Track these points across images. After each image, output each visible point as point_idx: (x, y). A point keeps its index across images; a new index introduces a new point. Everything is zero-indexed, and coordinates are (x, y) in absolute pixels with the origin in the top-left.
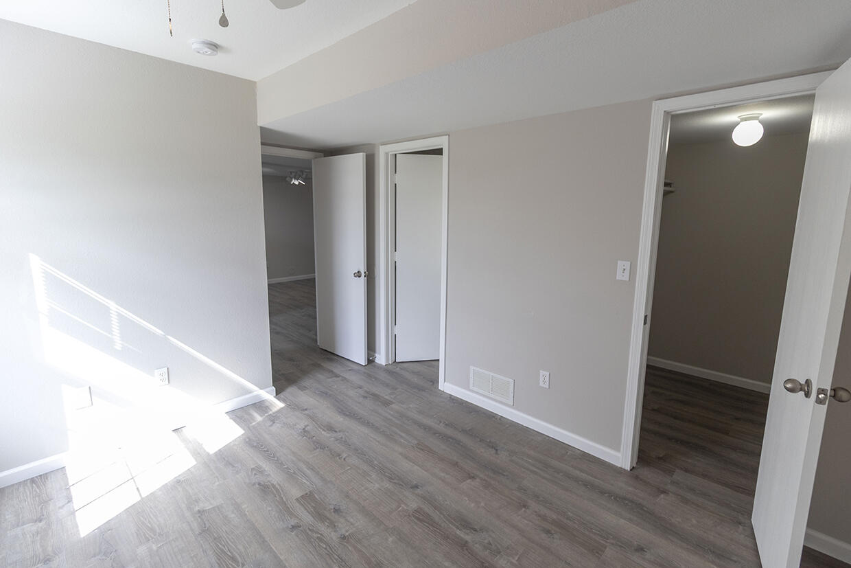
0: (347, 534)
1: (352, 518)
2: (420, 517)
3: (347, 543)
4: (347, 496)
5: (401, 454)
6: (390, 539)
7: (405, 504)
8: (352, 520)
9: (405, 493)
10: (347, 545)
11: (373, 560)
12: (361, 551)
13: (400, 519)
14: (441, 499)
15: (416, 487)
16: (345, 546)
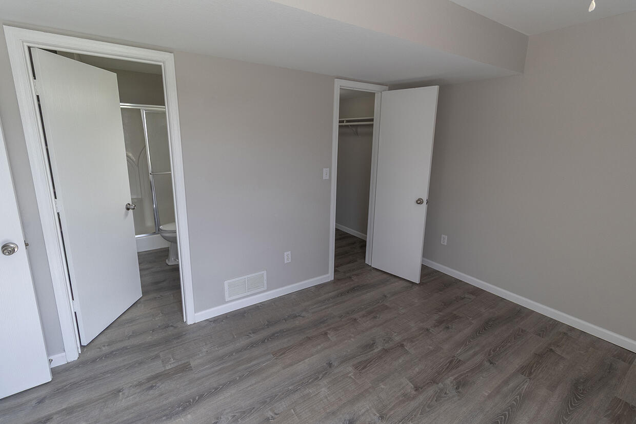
0: (378, 415)
1: (360, 410)
2: (362, 367)
3: (386, 416)
4: (334, 413)
5: (284, 368)
6: (382, 386)
7: (349, 373)
8: (363, 411)
9: (335, 372)
10: (388, 416)
11: (401, 398)
12: (394, 406)
13: (364, 379)
14: (345, 353)
15: (330, 365)
16: (390, 417)
